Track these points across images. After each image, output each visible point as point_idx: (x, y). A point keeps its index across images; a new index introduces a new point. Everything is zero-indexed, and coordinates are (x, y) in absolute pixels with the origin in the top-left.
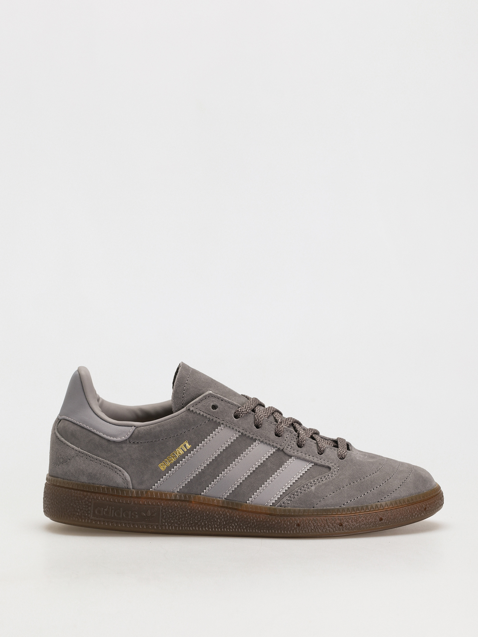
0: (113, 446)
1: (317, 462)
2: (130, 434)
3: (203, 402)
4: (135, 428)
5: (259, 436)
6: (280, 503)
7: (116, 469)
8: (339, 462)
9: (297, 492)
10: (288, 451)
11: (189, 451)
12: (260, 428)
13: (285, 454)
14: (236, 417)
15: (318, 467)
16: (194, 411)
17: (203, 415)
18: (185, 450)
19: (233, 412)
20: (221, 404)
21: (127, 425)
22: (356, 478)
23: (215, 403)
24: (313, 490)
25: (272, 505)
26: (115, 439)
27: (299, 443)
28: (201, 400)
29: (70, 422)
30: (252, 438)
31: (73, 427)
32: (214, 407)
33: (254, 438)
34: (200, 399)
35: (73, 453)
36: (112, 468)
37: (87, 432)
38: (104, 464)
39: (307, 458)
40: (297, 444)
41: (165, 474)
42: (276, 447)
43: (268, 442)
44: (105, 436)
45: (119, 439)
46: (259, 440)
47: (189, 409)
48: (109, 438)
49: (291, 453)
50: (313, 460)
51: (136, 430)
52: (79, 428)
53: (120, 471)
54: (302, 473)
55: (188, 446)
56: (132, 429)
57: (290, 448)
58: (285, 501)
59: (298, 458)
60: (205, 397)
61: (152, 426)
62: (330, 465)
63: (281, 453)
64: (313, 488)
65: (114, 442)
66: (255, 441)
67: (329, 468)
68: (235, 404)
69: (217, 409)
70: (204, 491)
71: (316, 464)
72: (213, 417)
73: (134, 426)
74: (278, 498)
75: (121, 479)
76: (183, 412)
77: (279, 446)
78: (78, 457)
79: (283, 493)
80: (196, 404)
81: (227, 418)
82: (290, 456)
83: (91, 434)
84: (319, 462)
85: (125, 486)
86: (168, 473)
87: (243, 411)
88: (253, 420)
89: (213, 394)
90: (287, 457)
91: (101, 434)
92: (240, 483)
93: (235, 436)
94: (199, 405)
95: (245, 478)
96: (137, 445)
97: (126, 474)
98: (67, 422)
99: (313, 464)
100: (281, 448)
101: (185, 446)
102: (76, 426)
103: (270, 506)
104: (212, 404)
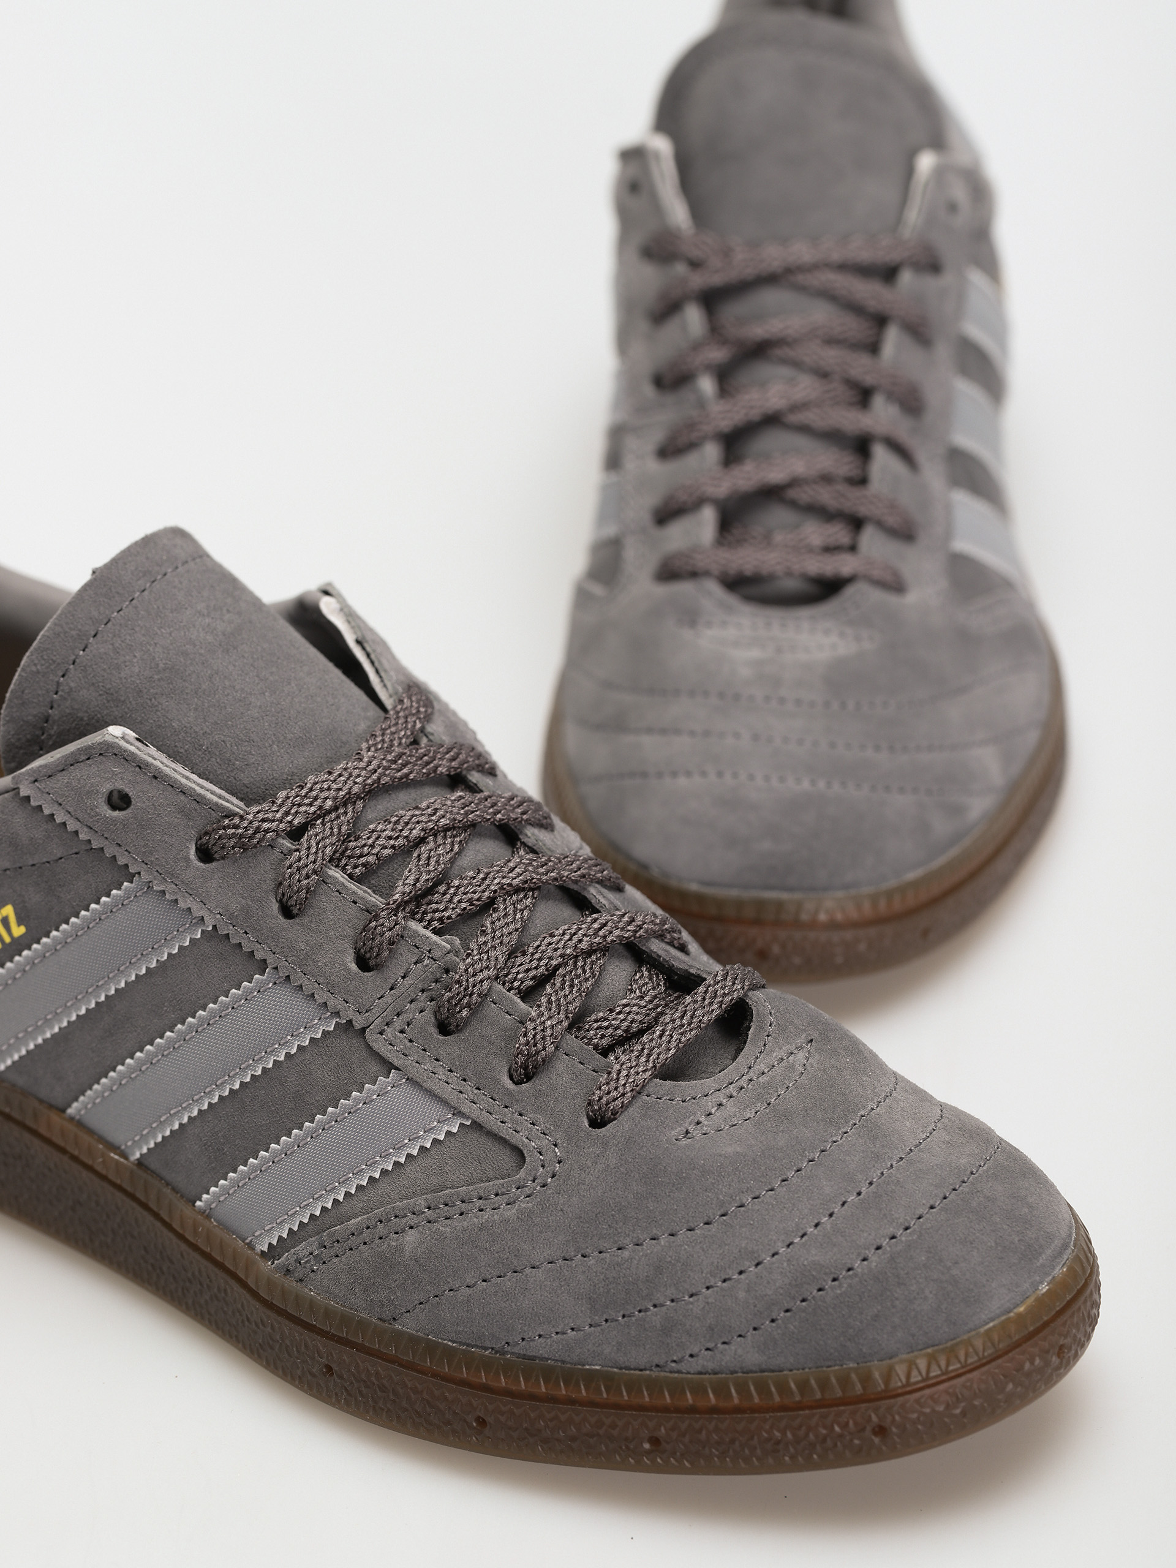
3: (76, 772)
6: (290, 1257)
8: (575, 1138)
9: (353, 1234)
10: (385, 1040)
11: (18, 945)
12: (297, 920)
13: (370, 1050)
14: (205, 854)
15: (482, 1137)
16: (33, 803)
17: (64, 825)
23: (122, 783)
25: (266, 1250)
28: (72, 762)
30: (253, 953)
32: (120, 801)
33: (259, 955)
34: (66, 757)
39: (450, 1089)
40: (436, 1015)
42: (340, 1014)
43: (308, 987)
46: (276, 969)
49: (390, 1053)
55: (17, 930)
57: (399, 1028)
58: (307, 1255)
59: (415, 1081)
60: (88, 754)
62: (529, 1146)
63: (354, 1044)
66: (260, 967)
67: (520, 1155)
69: (125, 812)
72: (107, 842)
74: (290, 1231)
77: (351, 1014)
80: (51, 774)
81: (161, 856)
82: (388, 1067)
84: (492, 1122)
87: (237, 834)
90: (374, 1067)
92: (180, 1124)
93: (186, 932)
94: (59, 783)
95: (198, 1109)
99: (468, 1123)
100: (359, 1022)
103: (261, 1252)
104: (106, 787)
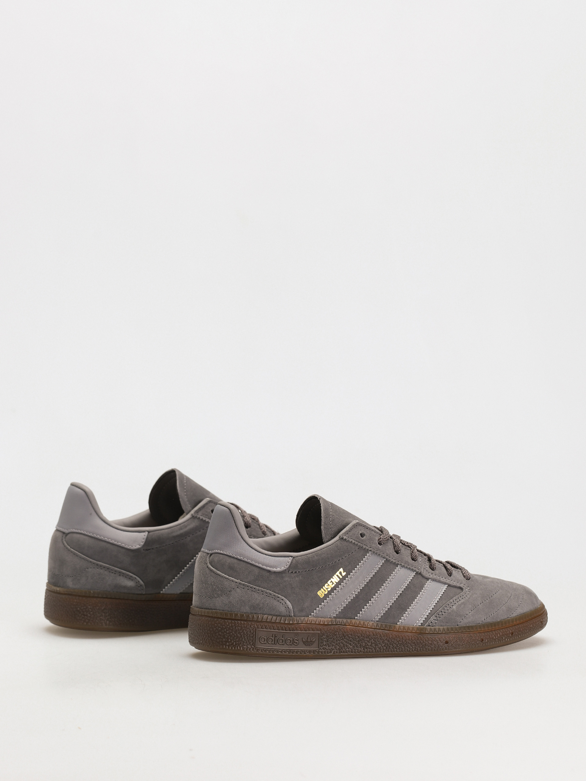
0: (273, 577)
1: (450, 583)
2: (289, 564)
3: (352, 530)
4: (292, 558)
5: (400, 561)
6: (429, 623)
7: (278, 598)
8: (467, 583)
9: (441, 612)
10: (425, 573)
11: (344, 578)
12: (400, 554)
13: (423, 577)
14: (380, 544)
15: (451, 588)
16: (346, 540)
17: (354, 543)
18: (341, 577)
19: (377, 539)
20: (367, 532)
21: (284, 556)
22: (486, 597)
23: (362, 531)
24: (455, 609)
25: (420, 625)
26: (275, 569)
27: (432, 566)
28: (350, 529)
29: (225, 556)
30: (395, 563)
31: (229, 560)
32: (362, 535)
34: (348, 529)
35: (233, 585)
36: (275, 598)
37: (245, 564)
38: (267, 594)
39: (442, 579)
40: (430, 567)
41: (323, 601)
42: (415, 571)
43: (408, 567)
44: (264, 567)
45: (278, 569)
46: (401, 564)
47: (342, 538)
48: (268, 568)
49: (427, 575)
50: (447, 582)
51: (294, 560)
52: (236, 561)
53: (282, 600)
54: (441, 594)
55: (344, 574)
56: (290, 560)
57: (426, 571)
58: (433, 621)
59: (434, 580)
61: (309, 556)
62: (462, 586)
63: (419, 576)
64: (454, 607)
65: (275, 572)
66: (397, 565)
67: (461, 589)
68: (378, 532)
69: (365, 537)
70: (358, 615)
71: (449, 585)
72: (363, 545)
73: (291, 557)
74: (425, 618)
75: (283, 608)
76: (337, 540)
77: (417, 570)
78: (239, 589)
79: (429, 613)
80: (347, 533)
81: (373, 545)
82: (428, 579)
83: (249, 565)
85: (287, 614)
86: (326, 600)
87: (384, 538)
88: (393, 546)
89: (360, 523)
90: (425, 580)
91: (260, 565)
92: (390, 606)
93: (381, 562)
94: (351, 533)
95: (394, 601)
96: (295, 574)
97: (288, 603)
98: (222, 555)
99: (447, 586)
100: (419, 571)
101: (341, 573)
102: (232, 559)
103: (419, 626)
104: (360, 532)
